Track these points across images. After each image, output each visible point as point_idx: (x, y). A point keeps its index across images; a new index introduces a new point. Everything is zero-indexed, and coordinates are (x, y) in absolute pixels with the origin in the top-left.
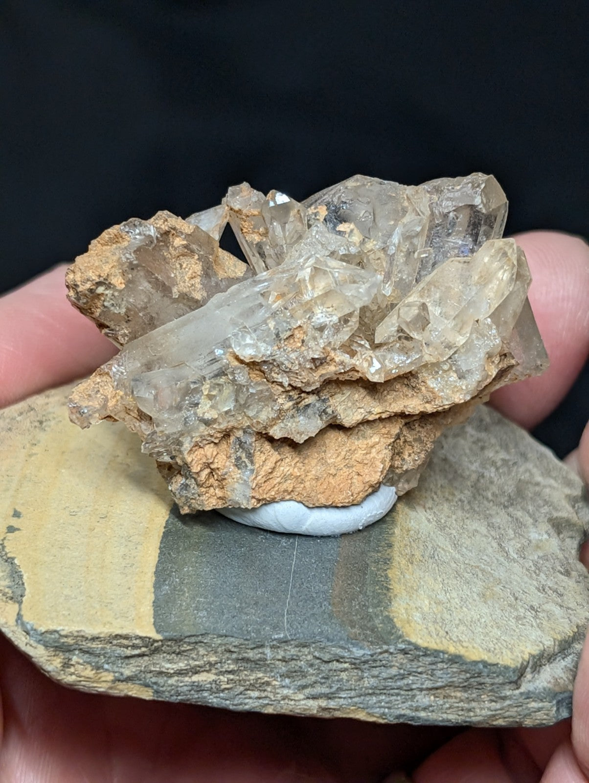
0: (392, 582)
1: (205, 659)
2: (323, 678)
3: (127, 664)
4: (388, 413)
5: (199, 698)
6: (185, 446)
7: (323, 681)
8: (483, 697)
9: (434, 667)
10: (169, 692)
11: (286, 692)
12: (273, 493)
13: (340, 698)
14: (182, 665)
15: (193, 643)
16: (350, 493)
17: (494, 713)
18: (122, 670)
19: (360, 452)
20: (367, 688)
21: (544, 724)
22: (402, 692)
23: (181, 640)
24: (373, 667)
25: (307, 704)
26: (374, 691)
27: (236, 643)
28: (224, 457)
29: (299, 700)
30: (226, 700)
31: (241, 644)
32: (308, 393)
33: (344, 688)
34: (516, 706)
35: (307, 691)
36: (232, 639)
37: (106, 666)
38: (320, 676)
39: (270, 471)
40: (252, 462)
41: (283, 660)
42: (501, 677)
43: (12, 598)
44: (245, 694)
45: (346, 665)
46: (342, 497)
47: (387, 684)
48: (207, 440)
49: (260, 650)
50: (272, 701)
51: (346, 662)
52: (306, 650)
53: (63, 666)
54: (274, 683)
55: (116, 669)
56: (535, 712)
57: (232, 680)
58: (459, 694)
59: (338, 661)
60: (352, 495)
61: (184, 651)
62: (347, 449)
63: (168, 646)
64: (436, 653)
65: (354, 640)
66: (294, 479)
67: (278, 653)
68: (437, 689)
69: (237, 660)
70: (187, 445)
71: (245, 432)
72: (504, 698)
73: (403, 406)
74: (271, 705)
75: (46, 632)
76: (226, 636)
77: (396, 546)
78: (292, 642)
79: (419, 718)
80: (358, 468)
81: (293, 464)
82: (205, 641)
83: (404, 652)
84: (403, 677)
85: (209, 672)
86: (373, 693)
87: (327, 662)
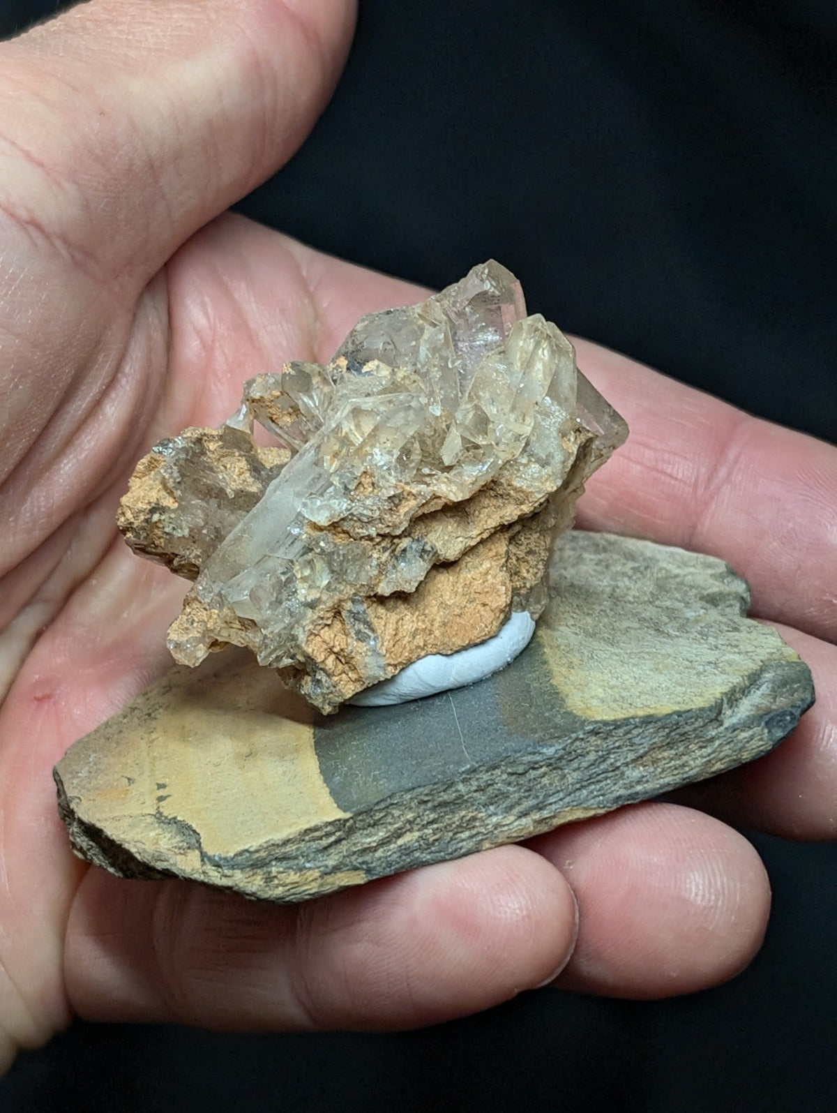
0: (558, 687)
1: (402, 819)
2: (526, 791)
3: (328, 856)
4: (487, 531)
5: (412, 861)
6: (300, 639)
7: (527, 794)
8: (690, 747)
9: (630, 736)
10: (380, 866)
11: (494, 819)
12: (406, 654)
13: (551, 804)
14: (382, 834)
15: (384, 809)
16: (483, 626)
17: (708, 759)
18: (326, 863)
19: (476, 583)
20: (572, 784)
21: (762, 751)
22: (610, 775)
23: (371, 810)
24: (571, 760)
26: (581, 784)
27: (426, 792)
28: (343, 636)
29: (512, 823)
30: (439, 852)
31: (432, 790)
32: (399, 537)
33: (551, 792)
34: (727, 744)
35: (515, 811)
36: (421, 790)
37: (308, 865)
38: (522, 791)
39: (394, 633)
40: (373, 631)
41: (479, 789)
42: (700, 720)
43: (189, 848)
44: (456, 839)
45: (544, 769)
46: (476, 632)
47: (591, 772)
48: (320, 625)
49: (453, 789)
50: (485, 835)
51: (541, 767)
52: (498, 772)
53: (265, 882)
54: (480, 815)
55: (320, 864)
56: (748, 742)
57: (437, 829)
58: (666, 754)
59: (534, 769)
60: (486, 627)
61: (380, 819)
63: (361, 821)
64: (626, 721)
65: (542, 742)
66: (422, 633)
67: (471, 784)
68: (641, 757)
70: (301, 637)
71: (353, 602)
72: (712, 740)
73: (498, 518)
74: (486, 839)
75: (235, 855)
76: (414, 789)
77: (551, 661)
78: (481, 769)
79: (637, 793)
81: (414, 619)
82: (396, 802)
83: (595, 733)
84: (604, 759)
85: (411, 830)
86: (583, 787)
87: (523, 774)
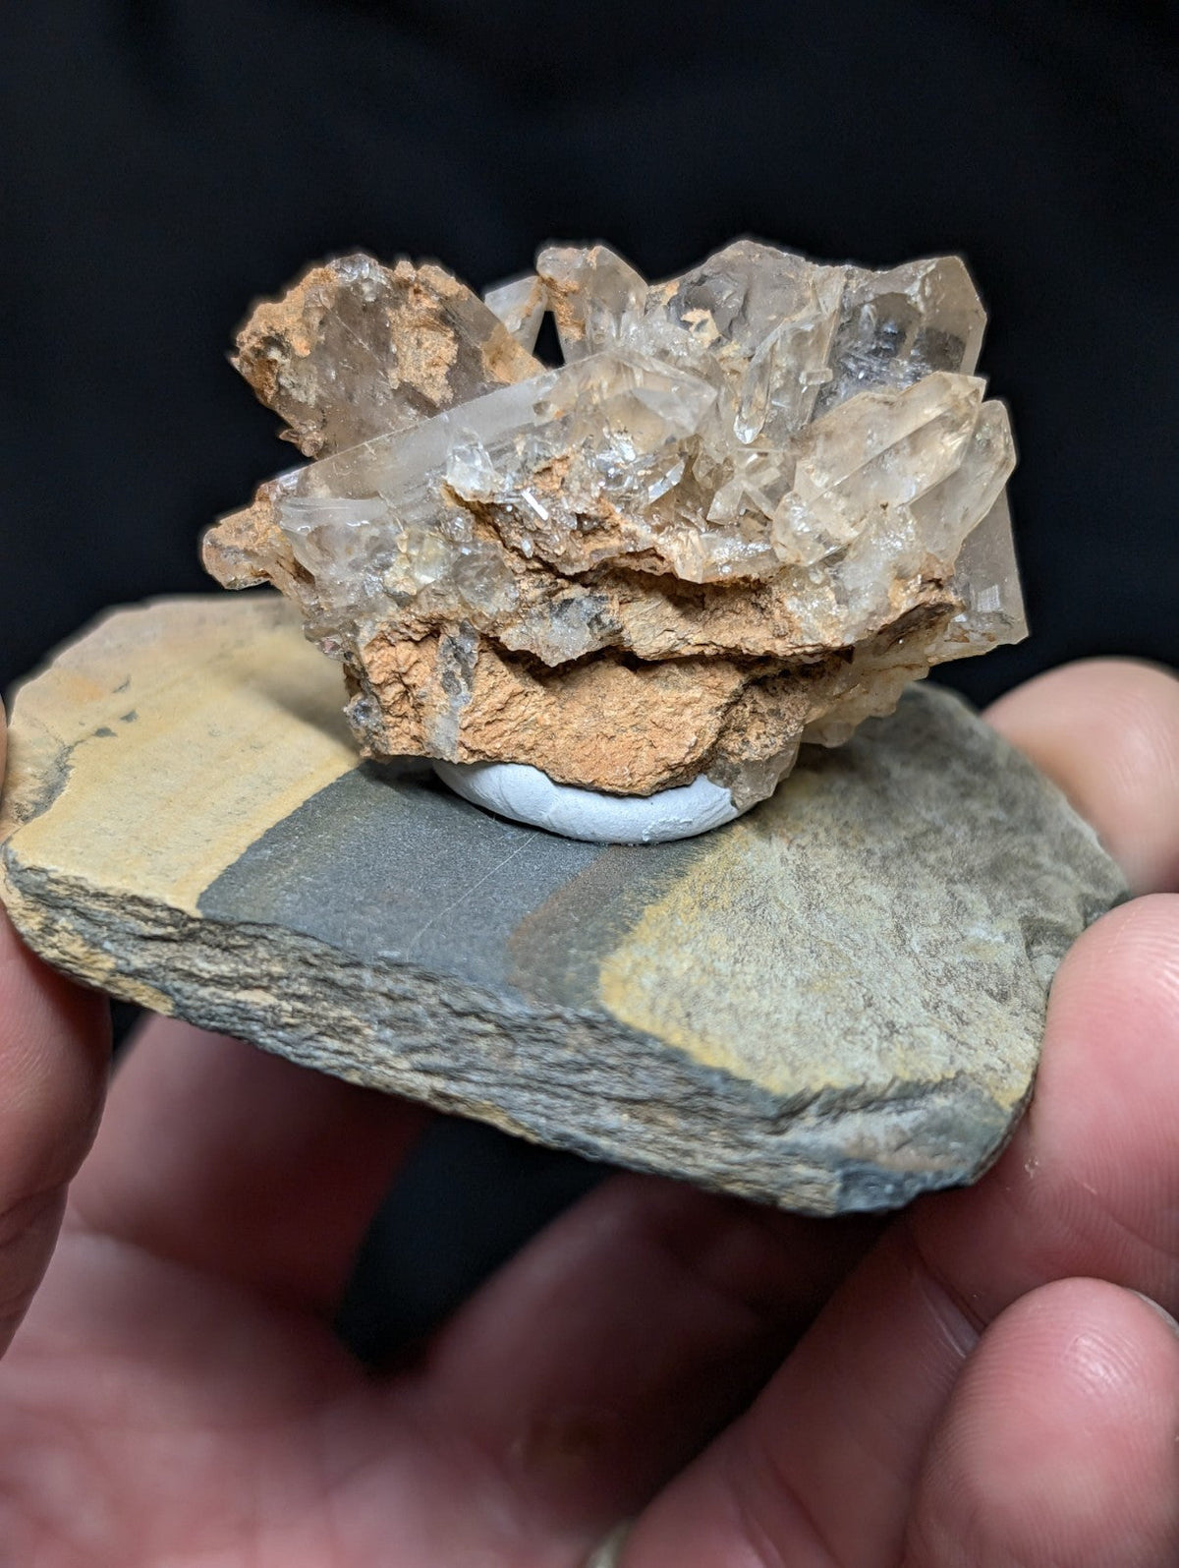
0: (643, 924)
1: (264, 967)
2: (449, 1041)
3: (142, 950)
5: (243, 1031)
6: (362, 636)
7: (447, 1045)
8: (713, 1133)
9: (634, 1061)
10: (197, 1009)
11: (382, 1051)
13: (470, 1081)
14: (225, 969)
15: (250, 936)
16: (627, 771)
17: (728, 1168)
18: (132, 957)
20: (516, 1074)
21: (814, 1210)
22: (576, 1095)
23: (232, 927)
24: (535, 1040)
25: (415, 1079)
26: (529, 1084)
27: (319, 951)
28: (428, 669)
29: (402, 1071)
30: (286, 1044)
31: (326, 954)
32: (568, 579)
33: (480, 1065)
34: (768, 1165)
35: (419, 1058)
36: (312, 943)
37: (107, 945)
38: (444, 1036)
39: (499, 706)
40: (470, 686)
41: (388, 996)
42: (751, 1106)
44: (317, 1041)
45: (489, 1027)
46: (612, 774)
47: (552, 1074)
48: (401, 633)
49: (356, 971)
50: (358, 1061)
51: (490, 1022)
52: (430, 988)
53: (41, 930)
54: (367, 1031)
55: (122, 953)
56: (802, 1184)
57: (299, 1011)
58: (671, 1120)
59: (478, 1017)
60: (631, 775)
61: (235, 947)
62: (642, 699)
63: (210, 932)
64: (642, 1038)
65: (512, 987)
67: (384, 982)
68: (635, 1102)
69: (315, 980)
70: (366, 634)
71: (463, 630)
72: (750, 1146)
73: (739, 638)
74: (358, 1069)
75: (30, 869)
76: (305, 936)
77: (691, 877)
78: (411, 969)
79: (596, 1148)
80: (655, 734)
81: (543, 705)
82: (271, 937)
83: (590, 1024)
84: (581, 1069)
85: (266, 989)
86: (523, 1087)
87: (460, 1015)
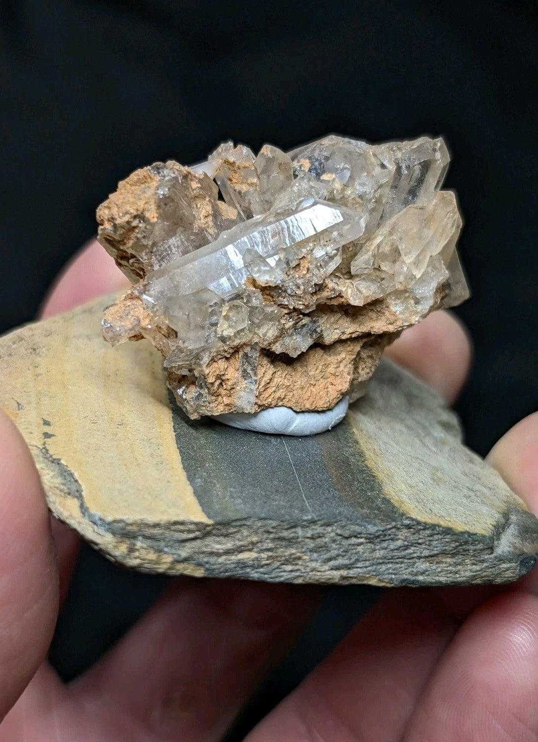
0: (373, 471)
1: (249, 539)
2: (344, 551)
3: (183, 547)
4: (358, 333)
5: (242, 573)
6: (204, 360)
7: (344, 554)
8: (466, 561)
9: (431, 538)
10: (219, 569)
11: (314, 564)
12: (270, 400)
13: (358, 567)
14: (229, 545)
15: (238, 526)
16: (327, 400)
17: (475, 574)
18: (180, 552)
19: (332, 366)
20: (378, 558)
21: (509, 581)
22: (406, 561)
23: (229, 524)
24: (383, 541)
25: (331, 574)
26: (385, 560)
27: (274, 525)
28: (233, 370)
29: (325, 571)
30: (265, 574)
31: (278, 526)
32: (304, 315)
33: (361, 559)
34: (491, 568)
35: (332, 563)
36: (270, 522)
37: (166, 549)
38: (341, 550)
39: (268, 381)
40: (255, 374)
41: (312, 538)
42: (482, 544)
43: (69, 494)
44: (280, 569)
45: (362, 540)
46: (321, 403)
47: (394, 554)
48: (221, 355)
49: (293, 530)
50: (302, 573)
51: (362, 538)
52: (329, 529)
53: (128, 551)
54: (305, 557)
55: (173, 551)
56: (505, 571)
57: (271, 557)
58: (448, 560)
59: (355, 537)
60: (329, 401)
61: (232, 534)
62: (323, 363)
63: (218, 529)
64: (433, 527)
65: (367, 519)
66: (286, 388)
67: (308, 532)
68: (432, 556)
69: (274, 539)
70: (206, 359)
71: (252, 348)
72: (483, 561)
73: (369, 327)
74: (301, 576)
75: (113, 521)
76: (265, 519)
78: (319, 522)
79: (418, 581)
80: (332, 379)
81: (284, 376)
82: (248, 523)
83: (408, 527)
84: (406, 547)
85: (250, 550)
86: (383, 563)
87: (347, 538)
